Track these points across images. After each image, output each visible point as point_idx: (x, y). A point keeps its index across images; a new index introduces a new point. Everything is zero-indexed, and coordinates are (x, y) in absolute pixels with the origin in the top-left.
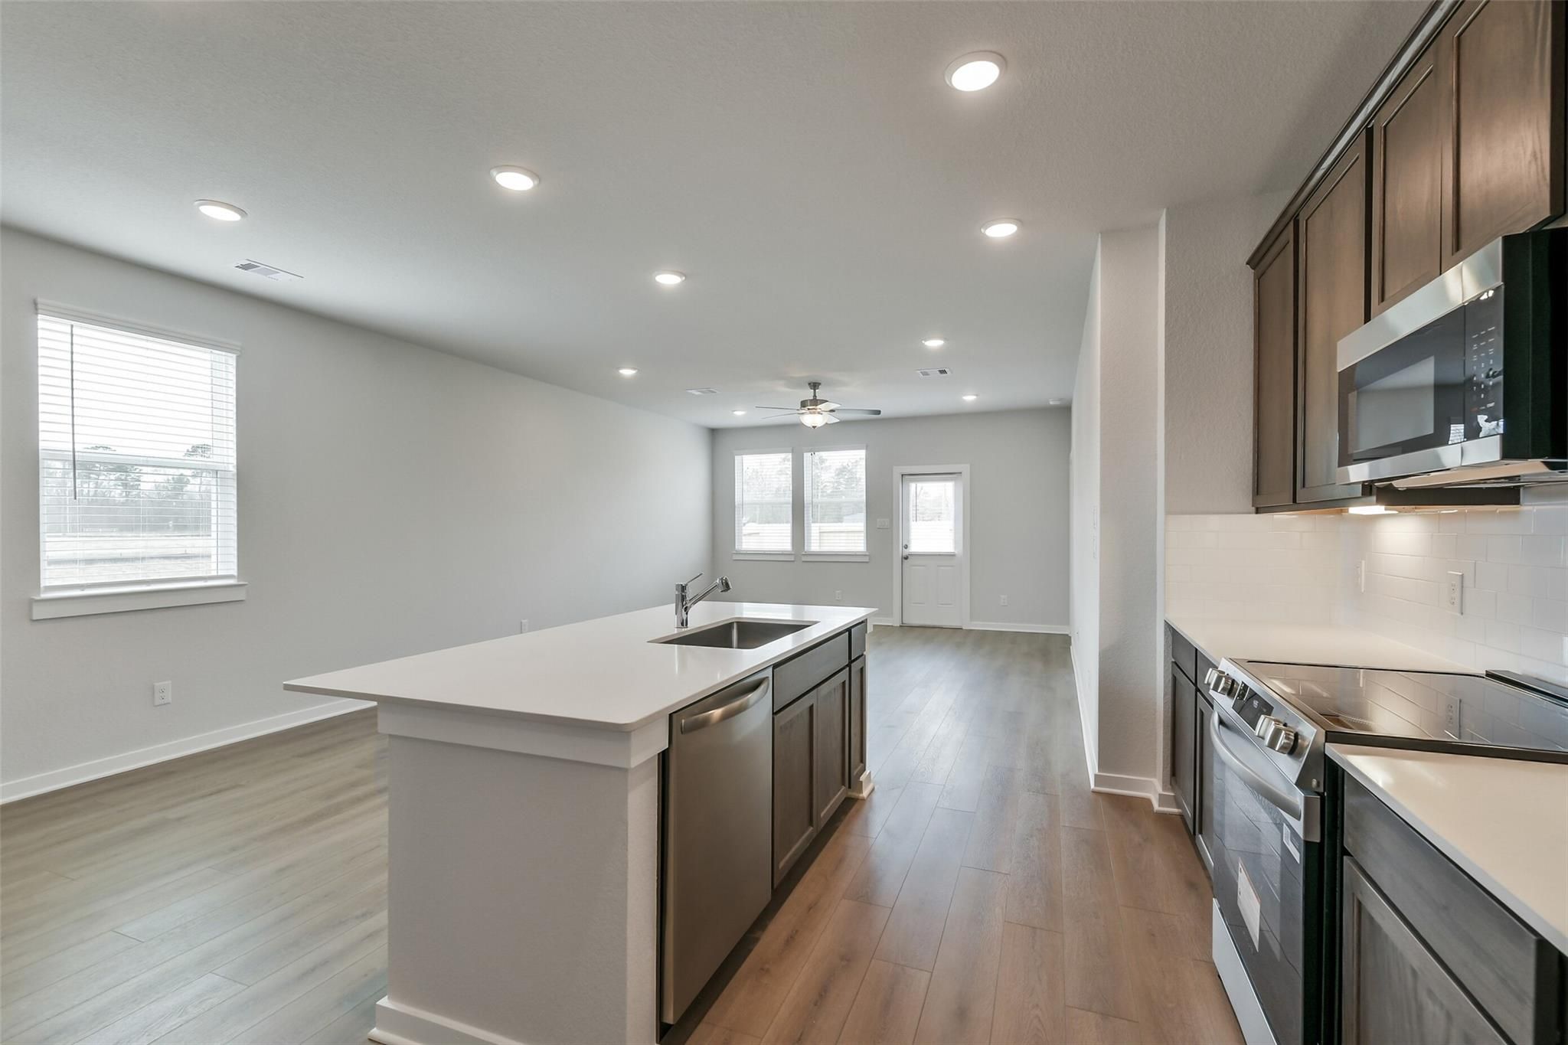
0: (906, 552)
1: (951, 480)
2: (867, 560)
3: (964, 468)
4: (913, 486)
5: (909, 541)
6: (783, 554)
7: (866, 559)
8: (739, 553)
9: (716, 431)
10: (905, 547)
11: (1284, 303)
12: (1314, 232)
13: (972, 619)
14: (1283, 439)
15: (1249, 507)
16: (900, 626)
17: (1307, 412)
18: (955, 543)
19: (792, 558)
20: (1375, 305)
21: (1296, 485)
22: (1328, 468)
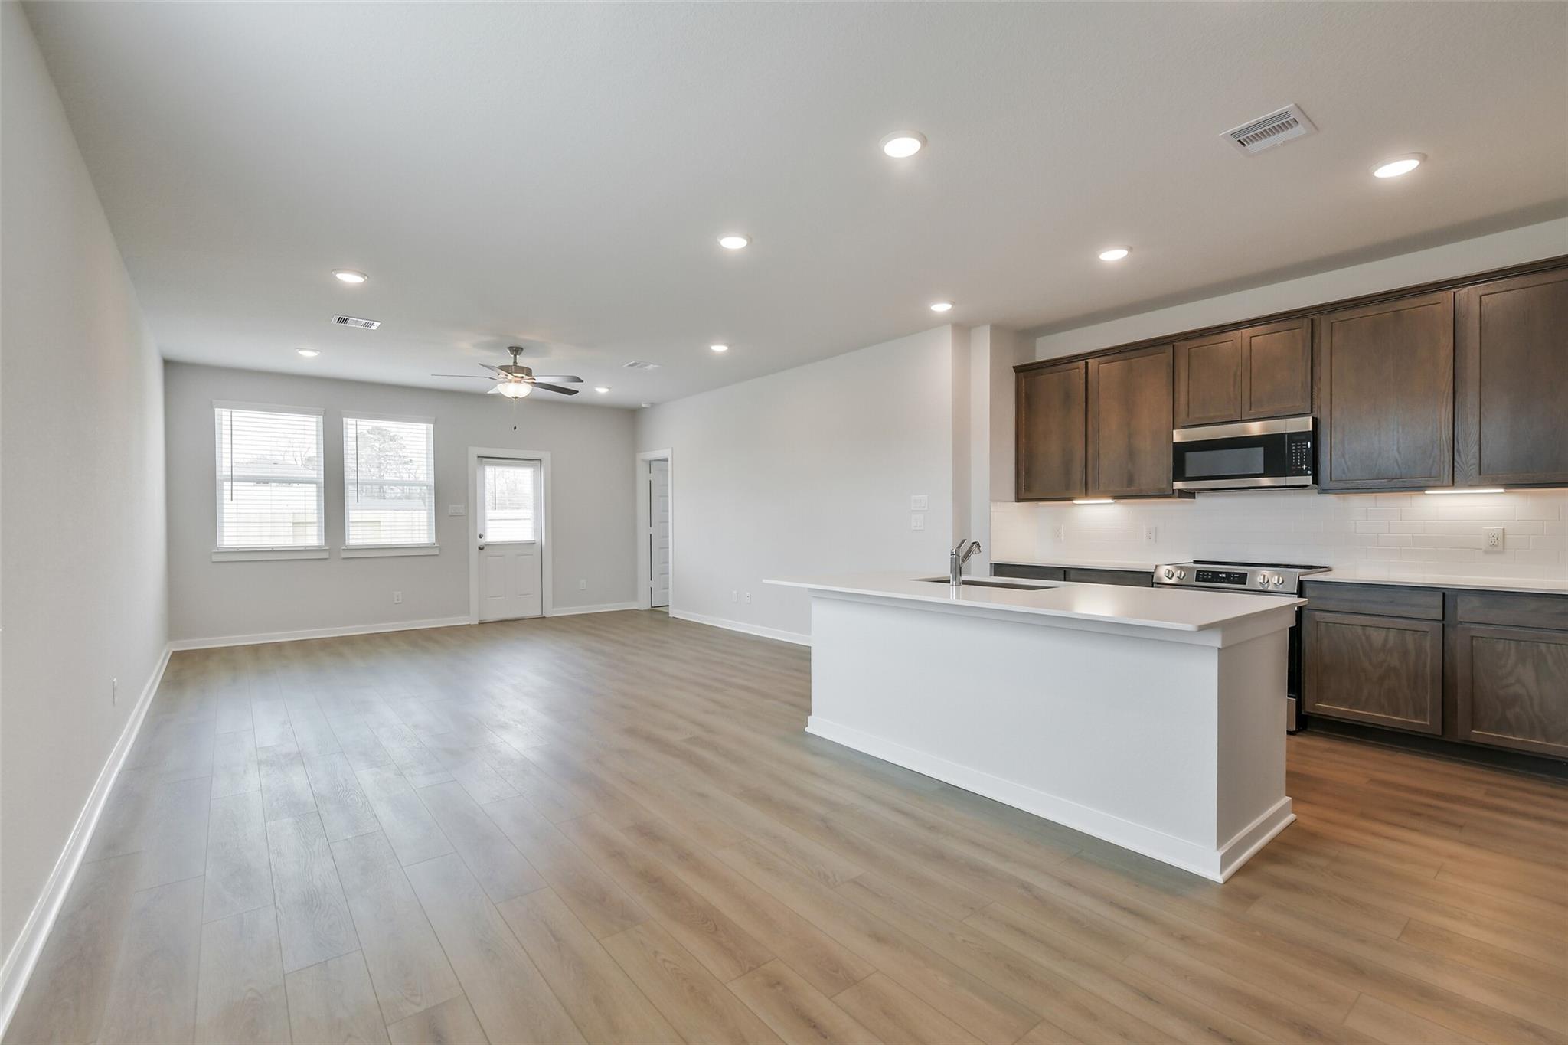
0: (481, 542)
1: (531, 466)
2: (438, 553)
3: (546, 455)
4: (489, 471)
5: (484, 530)
6: (306, 550)
7: (434, 552)
8: (222, 552)
9: (169, 365)
10: (480, 537)
11: (1067, 397)
12: (1108, 372)
13: (554, 606)
14: (1067, 465)
15: (1014, 500)
16: (479, 624)
17: (1102, 456)
18: (535, 531)
19: (325, 555)
20: (1181, 418)
21: (1088, 488)
22: (1130, 481)
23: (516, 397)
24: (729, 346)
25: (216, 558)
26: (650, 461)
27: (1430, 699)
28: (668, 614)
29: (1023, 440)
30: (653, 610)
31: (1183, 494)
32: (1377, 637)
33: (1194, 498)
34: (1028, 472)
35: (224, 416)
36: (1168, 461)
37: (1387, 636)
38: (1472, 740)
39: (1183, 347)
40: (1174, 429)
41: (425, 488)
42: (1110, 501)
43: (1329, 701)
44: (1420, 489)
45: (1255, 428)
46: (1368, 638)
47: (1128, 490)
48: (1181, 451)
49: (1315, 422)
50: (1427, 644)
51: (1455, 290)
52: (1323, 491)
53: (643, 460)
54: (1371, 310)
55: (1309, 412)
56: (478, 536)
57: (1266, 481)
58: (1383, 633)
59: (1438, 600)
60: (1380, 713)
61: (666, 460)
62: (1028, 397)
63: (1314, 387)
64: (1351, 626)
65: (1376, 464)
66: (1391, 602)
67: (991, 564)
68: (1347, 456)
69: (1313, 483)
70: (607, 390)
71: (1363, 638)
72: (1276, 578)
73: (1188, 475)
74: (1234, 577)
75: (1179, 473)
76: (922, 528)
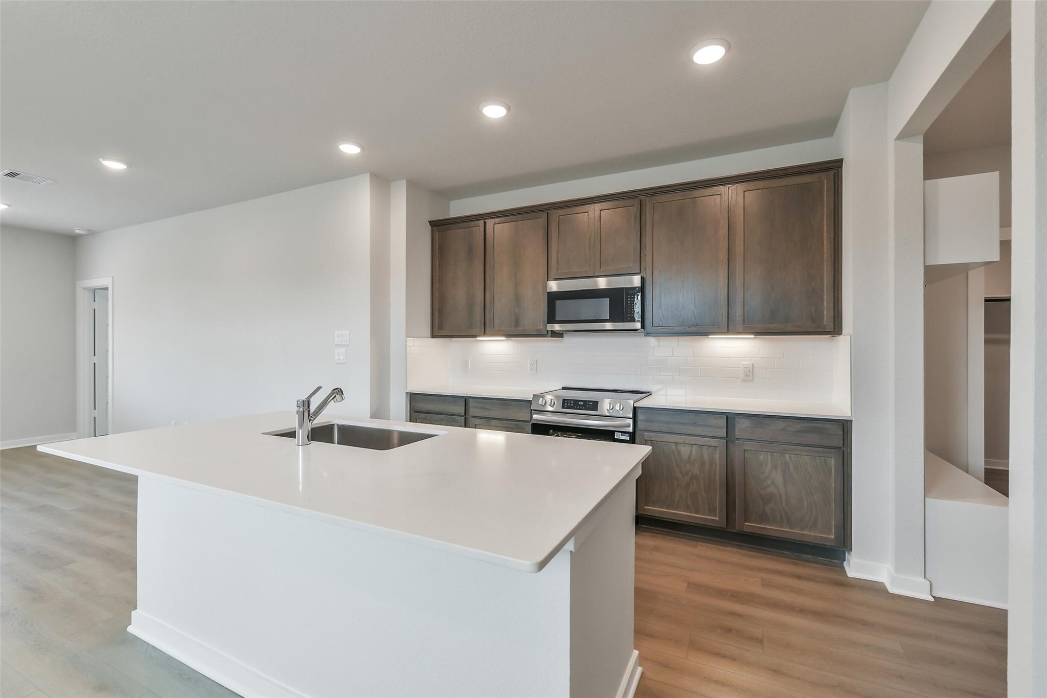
11: (470, 251)
12: (499, 230)
14: (470, 306)
15: (429, 335)
17: (496, 300)
20: (553, 272)
21: (485, 327)
22: (517, 322)
26: (94, 290)
27: (719, 499)
29: (436, 285)
31: (555, 334)
32: (685, 450)
33: (563, 337)
34: (441, 311)
36: (543, 307)
37: (691, 451)
38: (745, 530)
39: (555, 214)
40: (548, 281)
42: (503, 338)
43: (654, 505)
44: (705, 334)
45: (602, 283)
46: (679, 453)
47: (515, 331)
48: (553, 298)
49: (643, 279)
50: (717, 457)
51: (729, 186)
52: (647, 334)
53: (84, 288)
54: (678, 196)
55: (639, 272)
57: (608, 326)
58: (688, 448)
59: (723, 422)
60: (687, 512)
61: (107, 289)
62: (441, 248)
63: (642, 253)
64: (668, 443)
65: (681, 314)
66: (694, 423)
67: (407, 393)
68: (663, 307)
69: (641, 328)
71: (676, 452)
72: (618, 405)
73: (558, 319)
74: (589, 405)
75: (551, 319)
76: (344, 361)
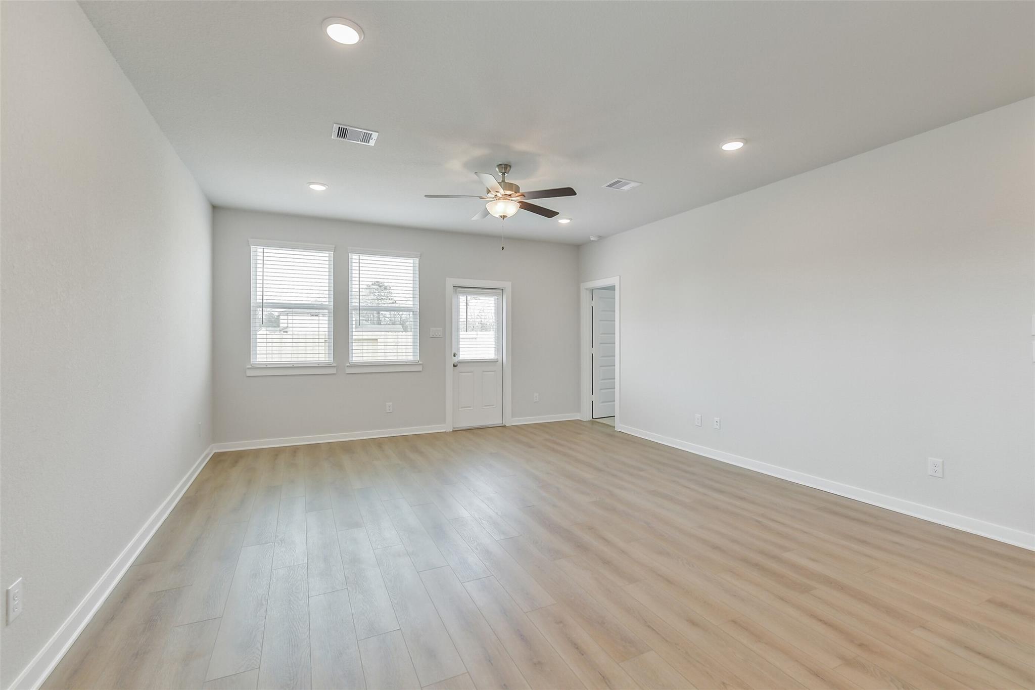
0: (455, 360)
1: (495, 294)
2: (421, 370)
3: (507, 285)
4: (462, 299)
5: (458, 349)
6: (319, 366)
7: (420, 368)
8: (254, 368)
9: (217, 210)
10: (454, 356)
13: (513, 416)
16: (453, 431)
18: (497, 350)
19: (333, 371)
23: (504, 217)
24: (746, 141)
25: (249, 373)
26: (592, 290)
28: (614, 427)
30: (594, 421)
35: (257, 251)
41: (411, 313)
53: (587, 289)
56: (453, 355)
61: (612, 288)
70: (568, 221)
